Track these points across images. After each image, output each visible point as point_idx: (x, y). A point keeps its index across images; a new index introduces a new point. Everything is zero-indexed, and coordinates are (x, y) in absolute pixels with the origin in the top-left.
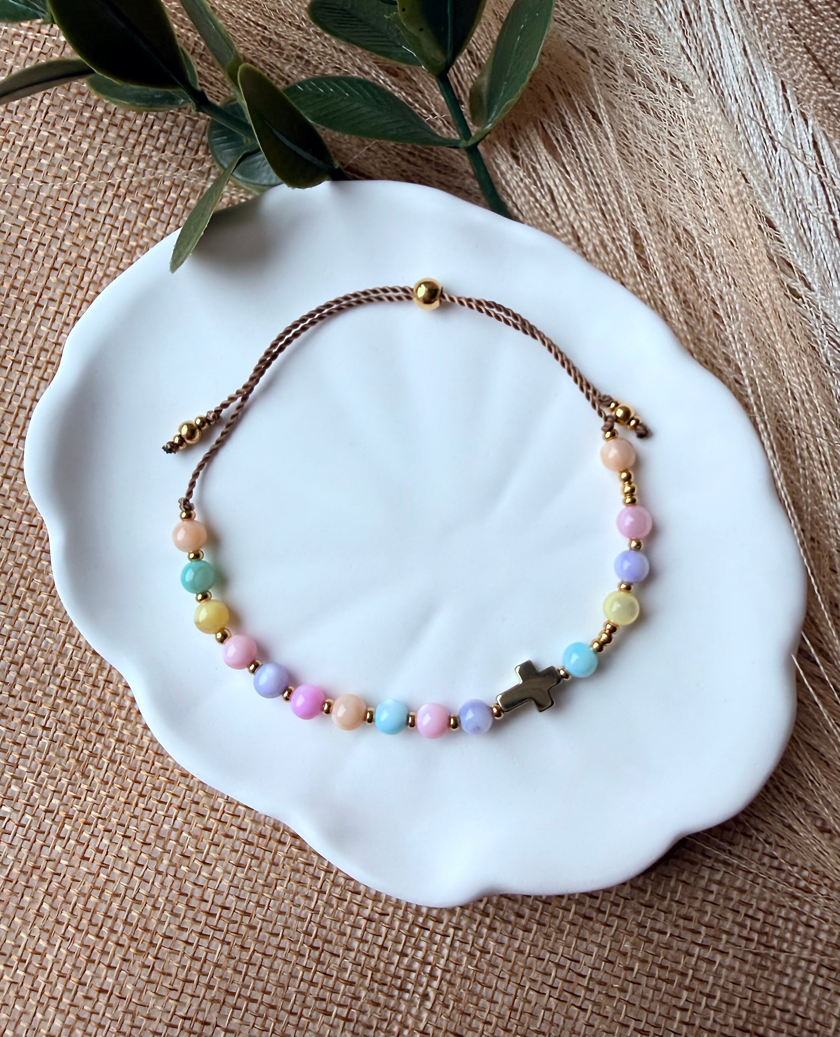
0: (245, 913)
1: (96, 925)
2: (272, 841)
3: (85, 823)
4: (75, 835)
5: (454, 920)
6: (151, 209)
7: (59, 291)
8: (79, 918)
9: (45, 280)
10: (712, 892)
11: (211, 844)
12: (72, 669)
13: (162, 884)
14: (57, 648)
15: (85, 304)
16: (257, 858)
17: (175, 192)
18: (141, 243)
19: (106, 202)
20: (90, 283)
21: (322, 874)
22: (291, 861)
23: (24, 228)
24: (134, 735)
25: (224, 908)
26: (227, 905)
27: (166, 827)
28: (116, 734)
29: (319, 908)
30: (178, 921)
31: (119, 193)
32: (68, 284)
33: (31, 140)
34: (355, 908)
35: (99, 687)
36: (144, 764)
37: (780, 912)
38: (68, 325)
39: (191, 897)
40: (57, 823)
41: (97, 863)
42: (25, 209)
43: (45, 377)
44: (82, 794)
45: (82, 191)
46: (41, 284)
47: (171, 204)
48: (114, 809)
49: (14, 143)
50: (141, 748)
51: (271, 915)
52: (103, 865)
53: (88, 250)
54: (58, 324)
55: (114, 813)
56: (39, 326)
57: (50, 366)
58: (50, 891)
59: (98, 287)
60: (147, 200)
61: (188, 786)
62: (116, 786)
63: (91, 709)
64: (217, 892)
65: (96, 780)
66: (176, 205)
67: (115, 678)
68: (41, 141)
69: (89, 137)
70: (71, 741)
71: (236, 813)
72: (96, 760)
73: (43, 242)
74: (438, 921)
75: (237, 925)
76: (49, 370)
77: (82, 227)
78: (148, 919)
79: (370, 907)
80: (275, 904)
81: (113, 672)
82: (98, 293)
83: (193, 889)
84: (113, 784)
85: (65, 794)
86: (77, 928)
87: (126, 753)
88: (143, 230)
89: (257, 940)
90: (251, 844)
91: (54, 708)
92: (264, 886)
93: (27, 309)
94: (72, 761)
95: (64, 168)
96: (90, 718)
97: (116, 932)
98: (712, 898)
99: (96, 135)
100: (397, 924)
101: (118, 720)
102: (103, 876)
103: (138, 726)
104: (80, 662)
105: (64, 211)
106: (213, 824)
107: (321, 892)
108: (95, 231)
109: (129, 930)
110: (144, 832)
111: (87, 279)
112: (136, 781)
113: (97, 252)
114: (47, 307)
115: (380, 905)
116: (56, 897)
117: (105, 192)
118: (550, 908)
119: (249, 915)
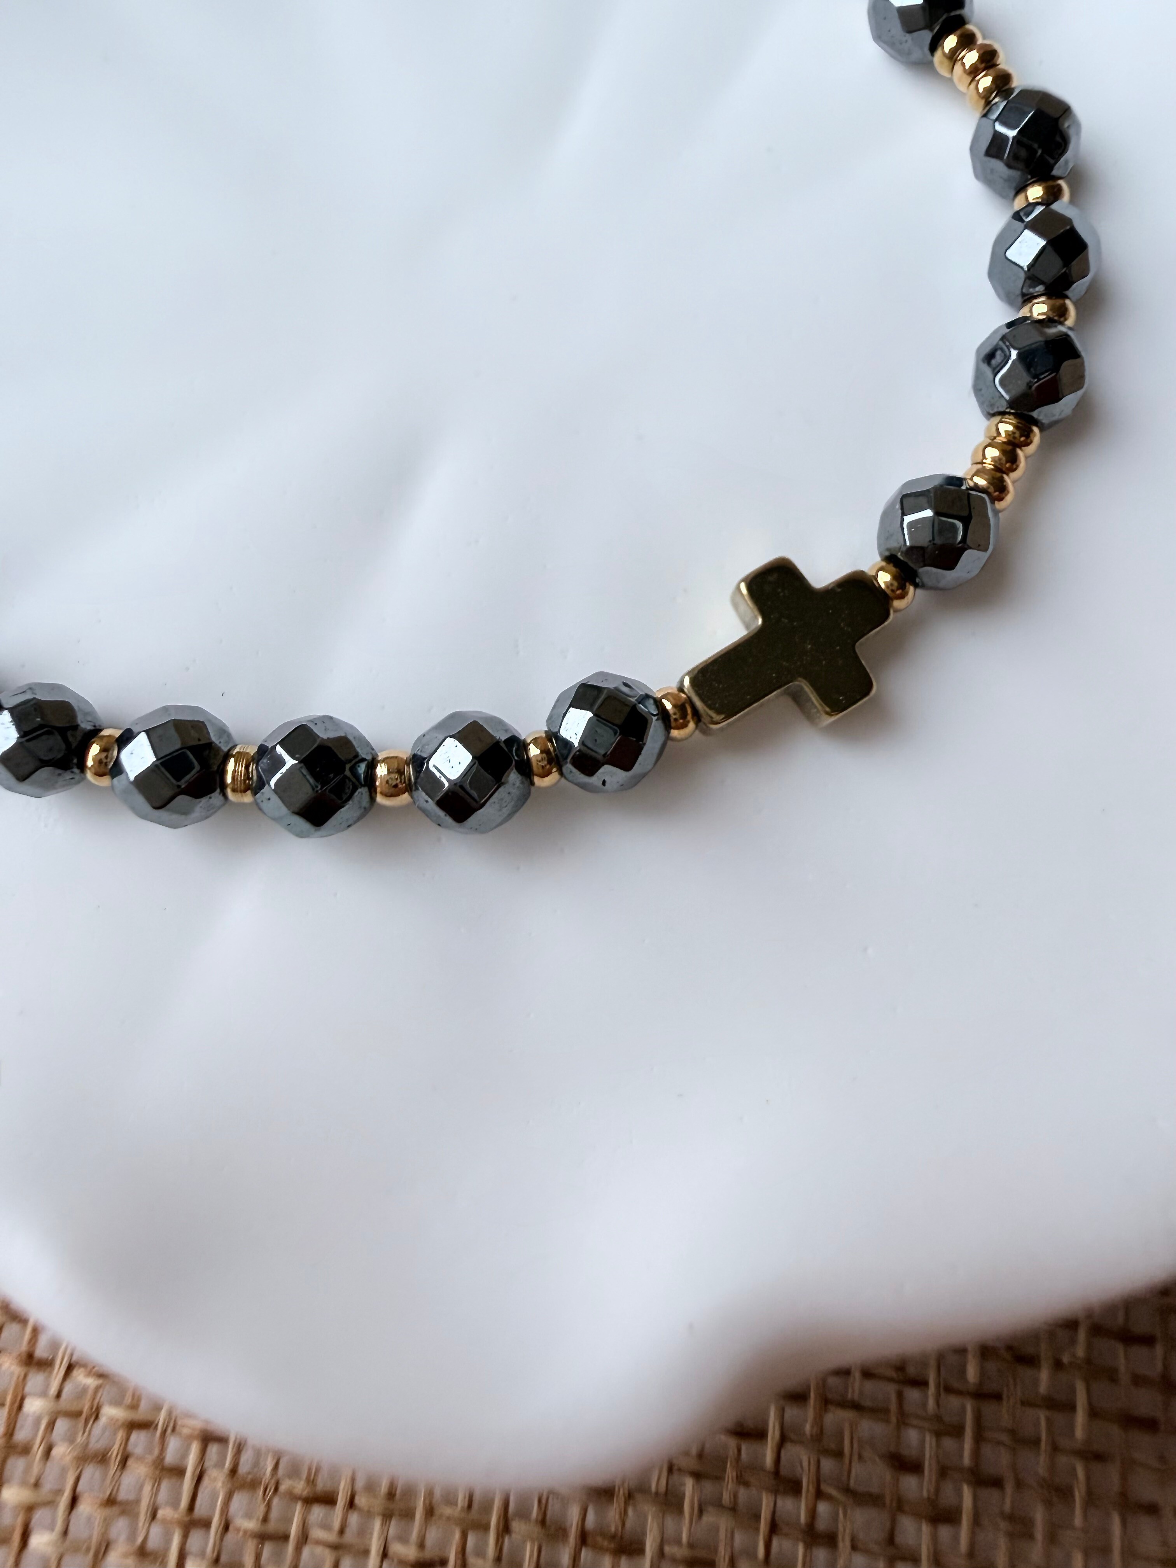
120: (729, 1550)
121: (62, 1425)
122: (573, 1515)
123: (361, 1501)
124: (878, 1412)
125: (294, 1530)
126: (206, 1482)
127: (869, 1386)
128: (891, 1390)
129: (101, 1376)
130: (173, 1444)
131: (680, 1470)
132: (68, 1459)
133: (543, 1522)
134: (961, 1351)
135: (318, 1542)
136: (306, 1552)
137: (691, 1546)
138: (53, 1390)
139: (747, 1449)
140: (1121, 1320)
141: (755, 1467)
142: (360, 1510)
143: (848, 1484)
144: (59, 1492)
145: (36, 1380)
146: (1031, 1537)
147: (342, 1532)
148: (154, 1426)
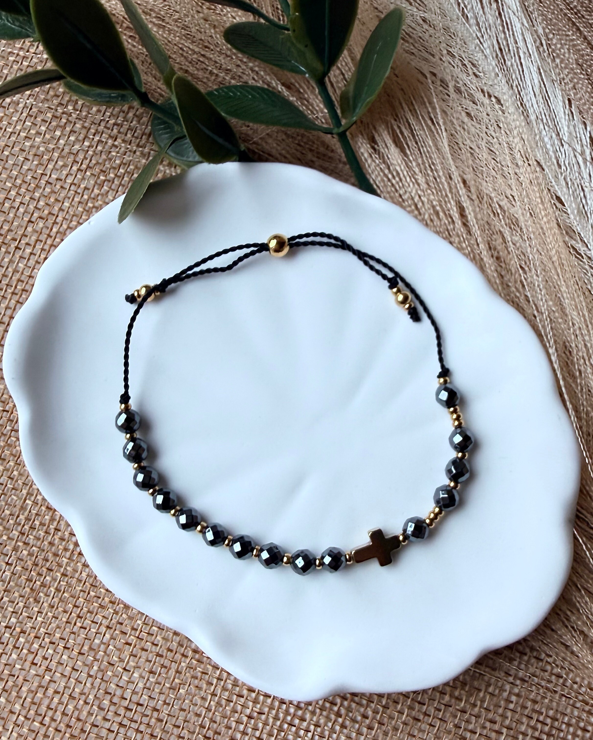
0: (155, 709)
1: (41, 715)
2: (177, 655)
3: (36, 637)
4: (27, 645)
5: (315, 719)
6: (104, 181)
7: (34, 238)
8: (28, 709)
9: (24, 229)
10: (512, 702)
11: (130, 655)
12: (30, 520)
13: (92, 684)
14: (19, 503)
15: (53, 248)
16: (166, 667)
17: (123, 168)
18: (97, 204)
19: (72, 175)
20: (57, 233)
21: (215, 681)
22: (192, 670)
23: (10, 191)
24: (75, 571)
25: (139, 704)
26: (141, 702)
27: (97, 641)
28: (62, 570)
29: (211, 707)
30: (103, 713)
31: (81, 168)
32: (41, 233)
33: (18, 128)
34: (239, 707)
35: (50, 534)
36: (82, 593)
37: (563, 719)
38: (39, 263)
39: (114, 695)
40: (14, 637)
41: (43, 668)
42: (11, 178)
43: (21, 300)
44: (33, 615)
45: (54, 166)
46: (20, 232)
47: (119, 177)
48: (58, 627)
49: (5, 130)
50: (80, 581)
51: (174, 712)
52: (48, 669)
53: (56, 208)
54: (32, 263)
55: (58, 630)
56: (18, 263)
57: (24, 292)
58: (6, 688)
59: (63, 235)
60: (102, 174)
61: (115, 610)
62: (60, 609)
63: (44, 550)
64: (134, 692)
65: (45, 604)
66: (123, 178)
67: (62, 527)
68: (26, 129)
69: (61, 127)
70: (27, 574)
71: (151, 632)
72: (45, 589)
73: (23, 202)
74: (303, 719)
75: (148, 718)
76: (24, 296)
77: (53, 192)
78: (81, 711)
79: (250, 708)
80: (177, 703)
81: (61, 522)
82: (62, 240)
83: (115, 690)
84: (57, 608)
85: (21, 614)
86: (25, 717)
87: (69, 585)
88: (98, 195)
89: (163, 730)
90: (161, 656)
91: (15, 549)
92: (170, 688)
93: (9, 250)
94: (28, 590)
95: (42, 149)
96: (42, 557)
97: (55, 721)
98: (511, 706)
99: (67, 125)
100: (271, 720)
101: (64, 559)
102: (47, 678)
103: (79, 564)
104: (37, 514)
105: (40, 180)
106: (132, 639)
107: (214, 694)
108: (62, 195)
109: (66, 719)
110: (79, 644)
111: (55, 230)
112: (75, 606)
113: (63, 210)
114: (24, 250)
115: (258, 706)
116: (10, 693)
117: (71, 167)
118: (388, 711)
119: (157, 710)
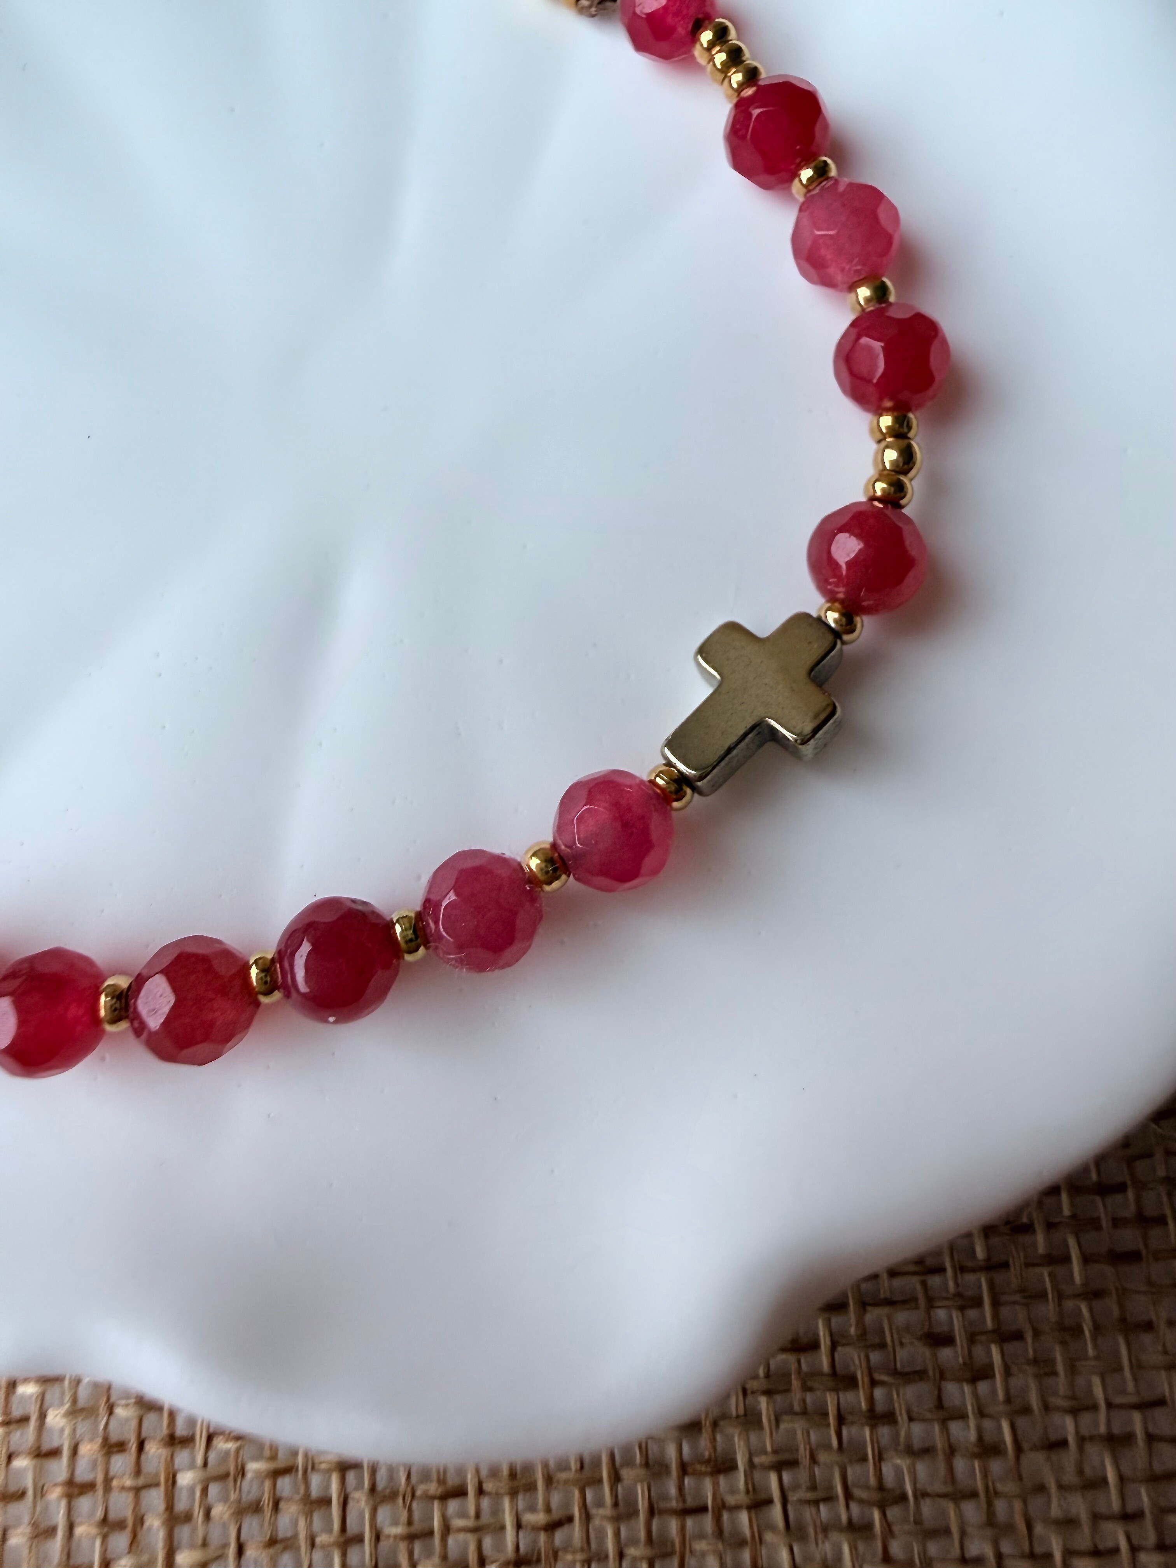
120: (808, 1447)
121: (214, 1489)
122: (671, 1451)
123: (488, 1486)
124: (909, 1302)
125: (436, 1524)
126: (351, 1505)
127: (897, 1282)
128: (915, 1280)
129: (238, 1438)
130: (315, 1480)
131: (753, 1392)
132: (226, 1516)
133: (646, 1464)
134: (969, 1235)
135: (460, 1530)
136: (451, 1541)
137: (775, 1452)
138: (199, 1460)
139: (806, 1361)
140: (1094, 1176)
141: (816, 1373)
142: (489, 1494)
143: (896, 1369)
144: (226, 1546)
145: (182, 1456)
146: (1055, 1374)
147: (478, 1516)
148: (294, 1470)
